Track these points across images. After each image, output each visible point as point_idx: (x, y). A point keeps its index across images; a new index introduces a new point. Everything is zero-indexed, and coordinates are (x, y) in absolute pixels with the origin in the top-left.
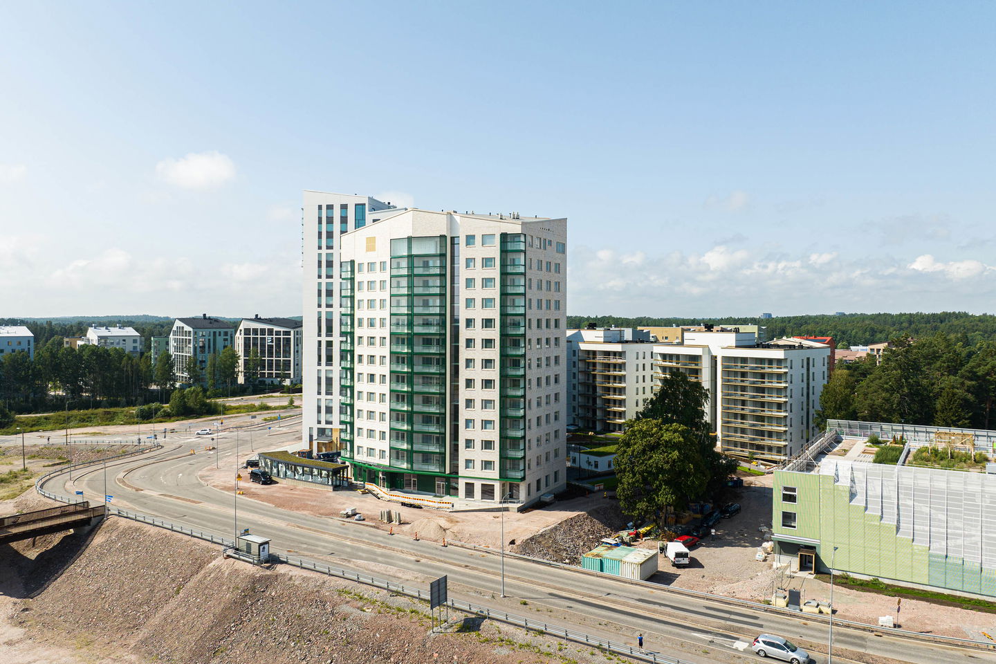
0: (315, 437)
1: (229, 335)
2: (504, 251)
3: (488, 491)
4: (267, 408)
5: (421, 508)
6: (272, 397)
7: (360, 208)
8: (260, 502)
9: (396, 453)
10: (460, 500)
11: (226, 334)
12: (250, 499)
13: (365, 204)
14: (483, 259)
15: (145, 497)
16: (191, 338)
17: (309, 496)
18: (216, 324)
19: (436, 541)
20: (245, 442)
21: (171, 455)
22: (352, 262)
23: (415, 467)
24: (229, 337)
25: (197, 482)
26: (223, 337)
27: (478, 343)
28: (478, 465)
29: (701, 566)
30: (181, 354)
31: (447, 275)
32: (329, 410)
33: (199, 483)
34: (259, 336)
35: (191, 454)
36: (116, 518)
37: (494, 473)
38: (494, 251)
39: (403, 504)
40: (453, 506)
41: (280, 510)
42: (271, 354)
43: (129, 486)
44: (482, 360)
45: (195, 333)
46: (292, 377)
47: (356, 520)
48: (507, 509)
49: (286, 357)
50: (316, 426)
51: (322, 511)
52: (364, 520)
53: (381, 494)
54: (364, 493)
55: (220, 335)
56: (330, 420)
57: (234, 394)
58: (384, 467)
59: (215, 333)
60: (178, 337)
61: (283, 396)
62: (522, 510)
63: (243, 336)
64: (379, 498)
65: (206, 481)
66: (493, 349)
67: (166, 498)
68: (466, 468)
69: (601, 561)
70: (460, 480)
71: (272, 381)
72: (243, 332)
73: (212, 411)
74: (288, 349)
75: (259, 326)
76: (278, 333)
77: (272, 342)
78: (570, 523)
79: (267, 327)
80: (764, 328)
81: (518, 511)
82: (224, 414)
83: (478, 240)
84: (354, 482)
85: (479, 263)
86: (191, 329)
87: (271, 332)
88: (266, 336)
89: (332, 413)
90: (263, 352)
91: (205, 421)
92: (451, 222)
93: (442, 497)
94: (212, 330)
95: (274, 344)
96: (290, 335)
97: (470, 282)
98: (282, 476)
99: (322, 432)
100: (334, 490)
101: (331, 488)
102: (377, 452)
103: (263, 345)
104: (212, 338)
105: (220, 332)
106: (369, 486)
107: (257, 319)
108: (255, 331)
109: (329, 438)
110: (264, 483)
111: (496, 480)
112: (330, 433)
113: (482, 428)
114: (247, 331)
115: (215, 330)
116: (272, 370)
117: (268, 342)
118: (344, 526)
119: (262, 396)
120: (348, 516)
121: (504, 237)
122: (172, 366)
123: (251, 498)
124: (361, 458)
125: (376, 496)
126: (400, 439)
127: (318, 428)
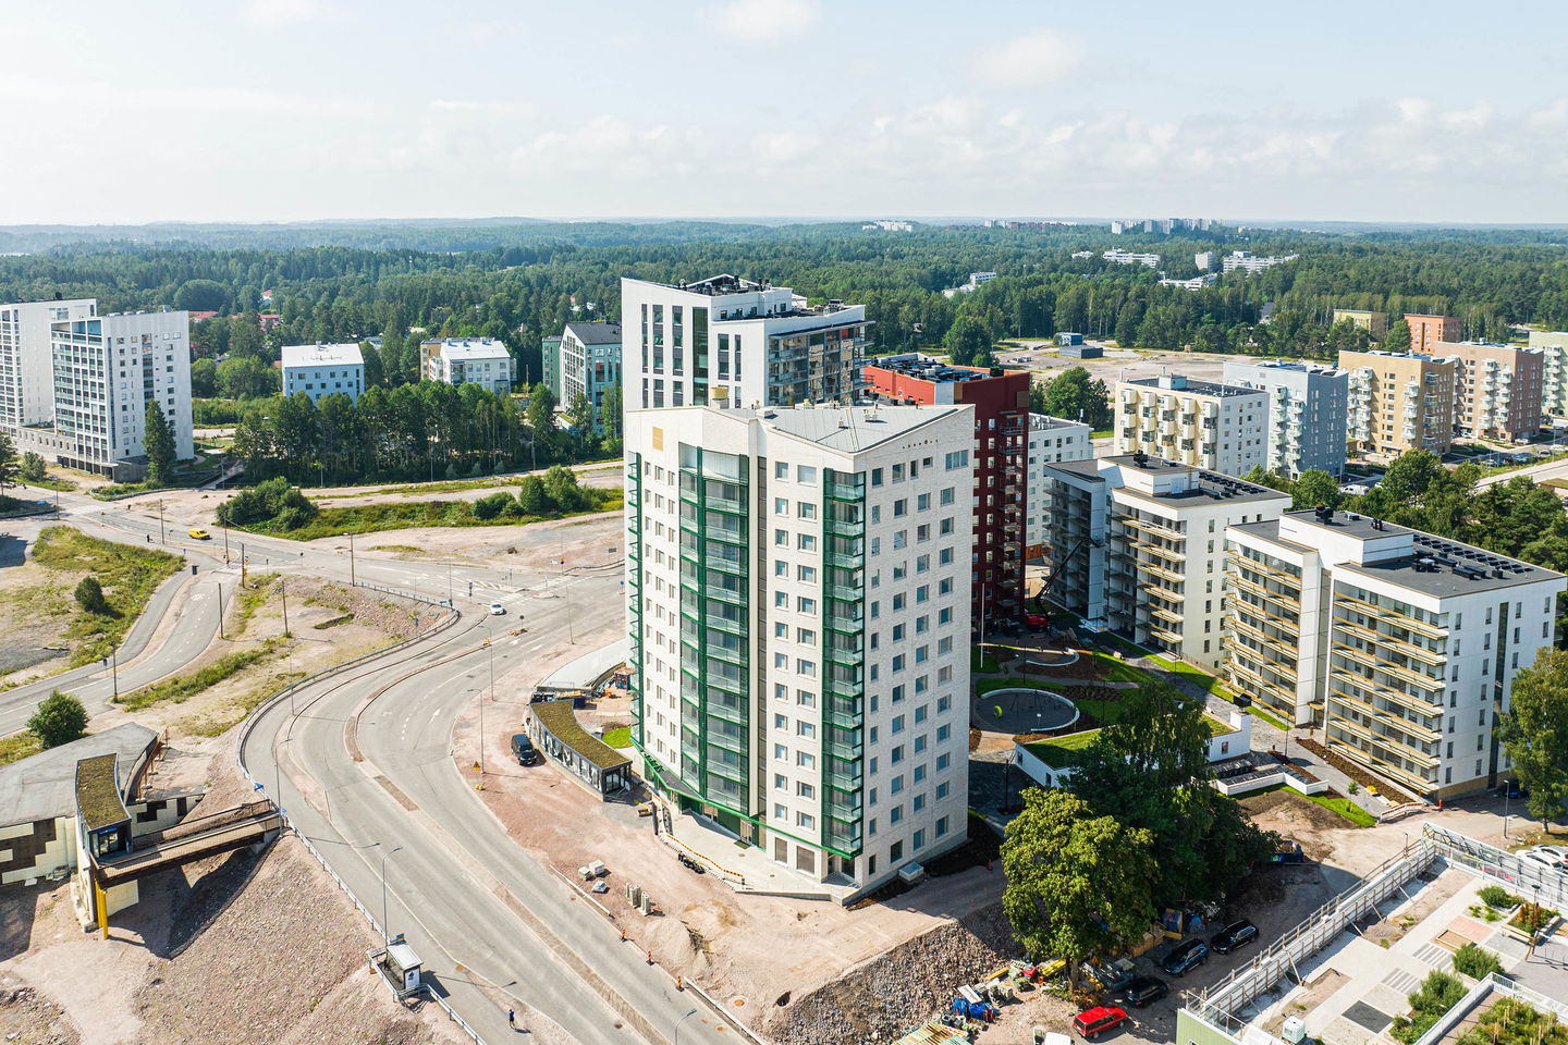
3: (803, 858)
5: (702, 872)
8: (495, 817)
9: (687, 764)
10: (769, 860)
12: (484, 806)
13: (706, 309)
14: (799, 503)
16: (584, 359)
17: (566, 808)
19: (675, 972)
20: (575, 614)
23: (711, 793)
25: (444, 740)
27: (793, 633)
28: (792, 816)
30: (572, 378)
31: (750, 517)
33: (445, 745)
35: (484, 646)
37: (815, 835)
38: (815, 494)
39: (682, 858)
40: (744, 883)
41: (509, 842)
43: (353, 745)
44: (798, 659)
45: (590, 352)
47: (594, 891)
48: (827, 898)
51: (560, 857)
52: (605, 892)
54: (643, 814)
58: (674, 778)
60: (569, 352)
62: (853, 902)
64: (657, 834)
65: (458, 738)
66: (810, 646)
67: (379, 786)
68: (776, 816)
70: (768, 832)
78: (914, 948)
81: (844, 905)
85: (793, 508)
86: (583, 346)
92: (760, 434)
93: (747, 846)
97: (781, 536)
100: (604, 799)
101: (601, 797)
102: (668, 751)
110: (524, 764)
111: (815, 846)
118: (569, 904)
120: (590, 878)
123: (489, 802)
124: (650, 749)
125: (656, 825)
126: (691, 744)
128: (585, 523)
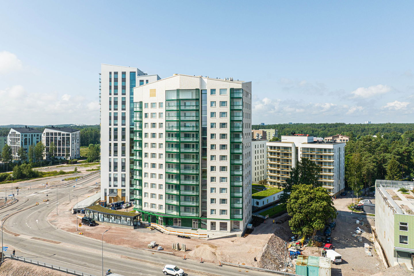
0: (108, 194)
1: (39, 136)
2: (232, 98)
3: (223, 226)
4: (63, 173)
5: (190, 238)
6: (63, 166)
7: (133, 74)
8: (96, 240)
9: (169, 207)
10: (208, 231)
11: (38, 135)
12: (88, 238)
13: (135, 72)
14: (220, 102)
15: (23, 241)
16: (20, 138)
17: (121, 233)
18: (32, 131)
19: (213, 262)
20: (63, 195)
21: (25, 206)
22: (141, 103)
23: (181, 214)
24: (39, 137)
25: (49, 226)
26: (36, 137)
27: (218, 147)
28: (218, 212)
29: (347, 263)
30: (14, 145)
31: (199, 110)
32: (116, 179)
33: (52, 227)
34: (54, 136)
35: (37, 205)
36: (10, 261)
37: (227, 216)
38: (227, 98)
39: (179, 236)
40: (208, 237)
41: (110, 245)
42: (60, 145)
43: (9, 232)
44: (220, 156)
45: (22, 135)
46: (71, 155)
47: (159, 250)
48: (235, 236)
49: (68, 146)
50: (108, 188)
51: (135, 244)
52: (163, 249)
53: (162, 230)
54: (152, 229)
55: (35, 136)
56: (116, 184)
57: (43, 165)
58: (163, 214)
59: (32, 135)
60: (12, 137)
61: (68, 166)
62: (243, 235)
63: (45, 136)
64: (163, 233)
65: (55, 225)
66: (226, 150)
67: (36, 240)
68: (211, 214)
69: (307, 267)
70: (208, 221)
71: (61, 158)
72: (45, 134)
73: (35, 176)
74: (68, 142)
75: (54, 131)
76: (63, 135)
77: (60, 139)
79: (58, 132)
80: (277, 130)
81: (242, 237)
82: (42, 177)
83: (218, 92)
84: (142, 222)
85: (218, 104)
86: (20, 133)
87: (60, 134)
88: (57, 136)
89: (117, 181)
90: (56, 144)
91: (33, 181)
92: (202, 82)
93: (196, 230)
94: (31, 134)
95: (61, 140)
96: (70, 136)
97: (213, 114)
98: (101, 221)
99: (112, 191)
100: (134, 228)
101: (133, 228)
102: (157, 206)
103: (56, 141)
104: (30, 137)
105: (35, 135)
106: (153, 225)
107: (53, 128)
108: (52, 134)
109: (116, 194)
110: (92, 225)
111: (229, 220)
112: (116, 192)
113: (220, 193)
114: (48, 134)
115: (32, 134)
116: (61, 152)
117: (58, 139)
118: (153, 255)
119: (58, 166)
120: (153, 247)
121: (232, 91)
122: (10, 152)
123: (88, 236)
124: (146, 209)
125: (159, 231)
126: (171, 198)
127: (109, 189)
128: (39, 180)
